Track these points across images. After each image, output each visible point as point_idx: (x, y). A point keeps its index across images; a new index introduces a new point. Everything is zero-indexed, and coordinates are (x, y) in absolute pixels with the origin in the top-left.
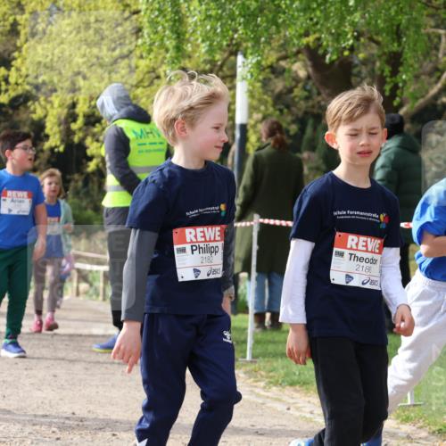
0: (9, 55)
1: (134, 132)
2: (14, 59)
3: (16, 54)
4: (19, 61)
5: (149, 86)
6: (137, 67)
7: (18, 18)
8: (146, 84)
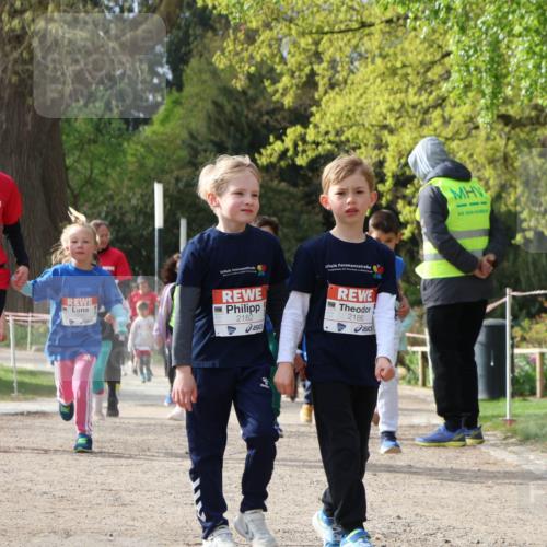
0: (306, 110)
1: (452, 191)
2: (312, 114)
3: (314, 109)
4: (318, 116)
5: (466, 138)
6: (451, 118)
7: (316, 67)
8: (462, 136)
